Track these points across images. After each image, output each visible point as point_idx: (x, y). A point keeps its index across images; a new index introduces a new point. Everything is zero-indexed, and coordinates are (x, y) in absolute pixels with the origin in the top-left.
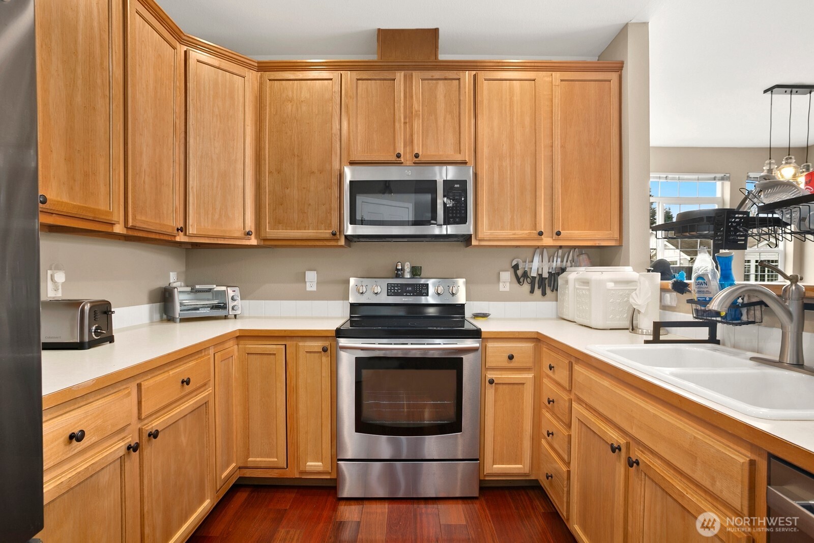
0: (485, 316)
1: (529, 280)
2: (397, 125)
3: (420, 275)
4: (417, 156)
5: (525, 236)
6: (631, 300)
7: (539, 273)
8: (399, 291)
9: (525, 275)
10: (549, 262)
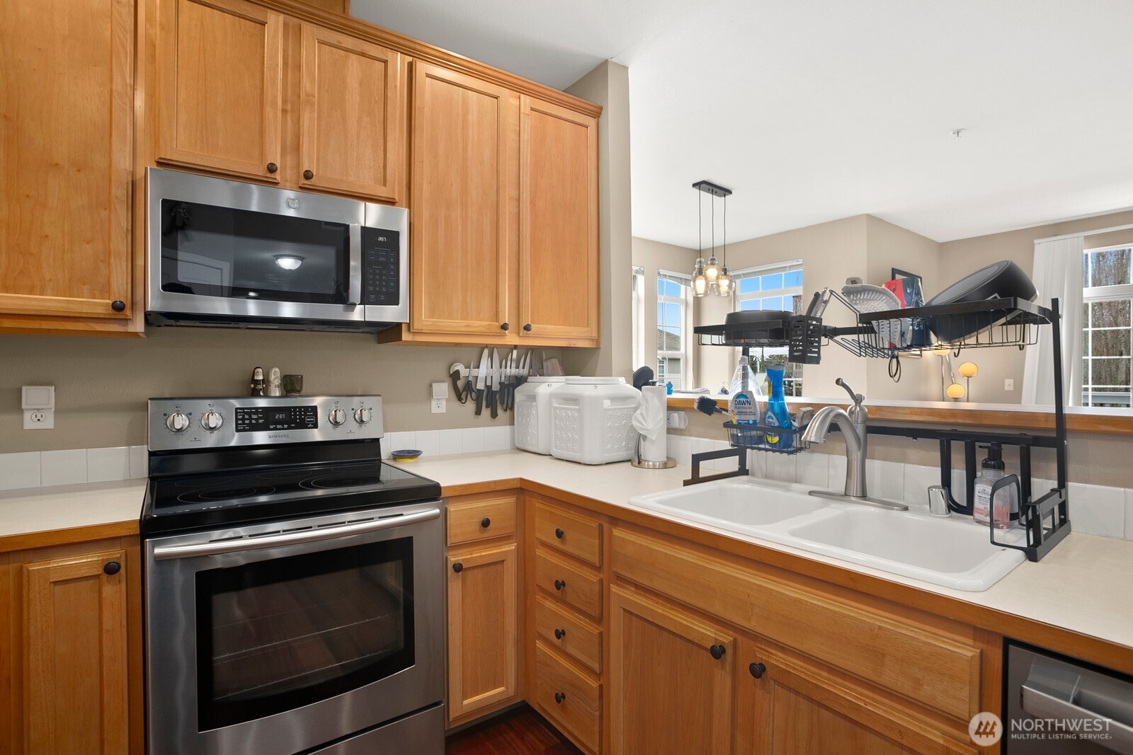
0: (413, 454)
1: (473, 394)
2: (268, 110)
3: (299, 391)
4: (308, 175)
5: (483, 330)
6: (635, 423)
7: (488, 384)
8: (261, 421)
9: (469, 386)
10: (501, 368)
